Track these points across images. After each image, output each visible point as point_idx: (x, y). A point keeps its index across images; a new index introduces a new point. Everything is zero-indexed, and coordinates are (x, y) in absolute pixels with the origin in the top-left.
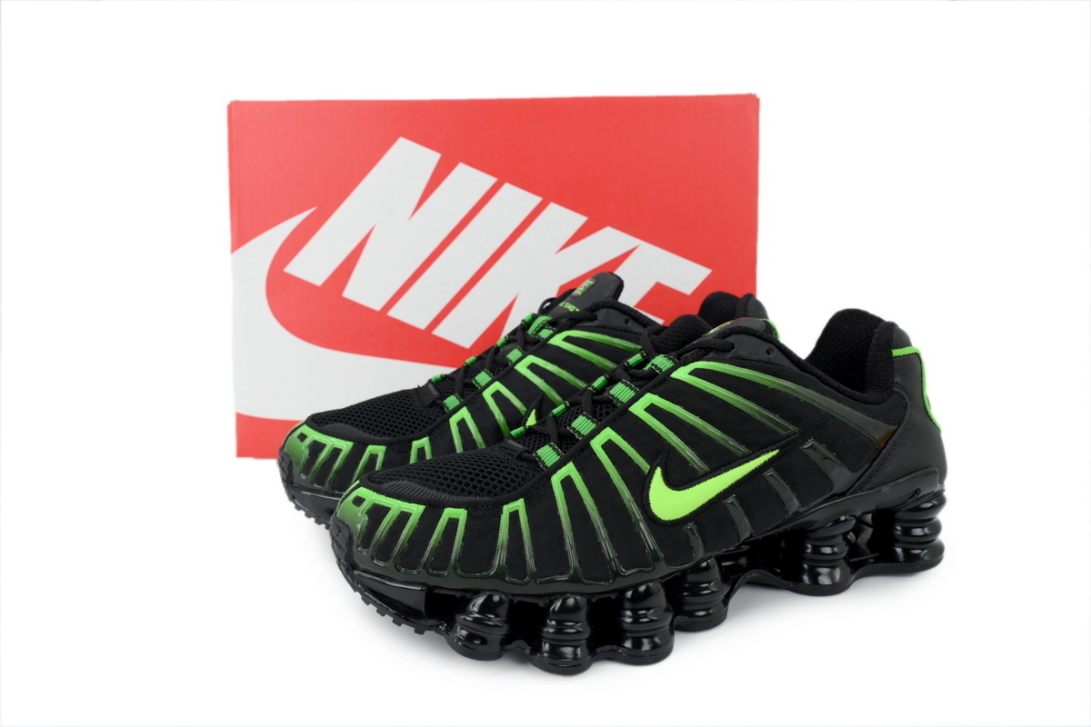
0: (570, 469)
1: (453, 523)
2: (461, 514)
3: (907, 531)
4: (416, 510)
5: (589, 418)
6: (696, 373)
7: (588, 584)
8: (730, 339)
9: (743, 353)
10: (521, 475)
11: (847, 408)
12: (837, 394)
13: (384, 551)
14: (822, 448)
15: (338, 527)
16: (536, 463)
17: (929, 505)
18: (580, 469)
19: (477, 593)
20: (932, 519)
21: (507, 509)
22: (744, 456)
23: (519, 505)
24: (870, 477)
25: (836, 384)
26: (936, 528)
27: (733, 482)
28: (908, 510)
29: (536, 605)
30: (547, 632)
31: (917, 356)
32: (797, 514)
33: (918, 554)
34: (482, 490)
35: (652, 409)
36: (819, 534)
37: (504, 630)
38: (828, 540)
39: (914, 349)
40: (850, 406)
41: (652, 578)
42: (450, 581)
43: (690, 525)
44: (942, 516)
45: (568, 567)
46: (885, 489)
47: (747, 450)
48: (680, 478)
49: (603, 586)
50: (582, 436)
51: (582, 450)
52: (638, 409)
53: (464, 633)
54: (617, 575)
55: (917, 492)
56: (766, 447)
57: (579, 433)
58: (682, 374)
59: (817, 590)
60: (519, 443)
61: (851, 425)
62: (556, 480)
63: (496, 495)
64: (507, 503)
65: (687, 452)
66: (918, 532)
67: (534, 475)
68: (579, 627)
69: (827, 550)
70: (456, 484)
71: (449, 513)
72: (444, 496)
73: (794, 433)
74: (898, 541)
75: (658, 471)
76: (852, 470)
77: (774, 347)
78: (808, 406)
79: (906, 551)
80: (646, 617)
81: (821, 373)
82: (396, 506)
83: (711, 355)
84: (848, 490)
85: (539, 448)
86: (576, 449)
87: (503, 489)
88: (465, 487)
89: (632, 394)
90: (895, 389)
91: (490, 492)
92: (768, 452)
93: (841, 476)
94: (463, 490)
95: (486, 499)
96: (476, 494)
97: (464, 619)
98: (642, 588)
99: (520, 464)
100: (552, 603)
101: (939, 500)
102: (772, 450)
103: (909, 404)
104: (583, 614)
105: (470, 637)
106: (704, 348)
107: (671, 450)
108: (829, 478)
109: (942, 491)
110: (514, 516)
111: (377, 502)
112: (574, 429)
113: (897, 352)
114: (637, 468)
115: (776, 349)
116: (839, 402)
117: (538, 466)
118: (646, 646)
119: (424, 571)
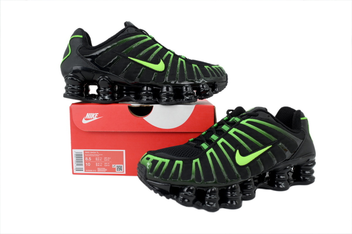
0: (212, 150)
1: (178, 165)
2: (181, 162)
3: (304, 172)
4: (167, 161)
5: (216, 135)
6: (248, 122)
7: (219, 184)
8: (258, 112)
9: (261, 117)
10: (197, 152)
11: (290, 134)
12: (287, 130)
13: (157, 173)
14: (283, 145)
15: (142, 166)
16: (201, 148)
17: (310, 164)
18: (215, 150)
19: (186, 186)
20: (311, 169)
21: (194, 161)
22: (262, 147)
23: (198, 160)
24: (296, 155)
25: (287, 127)
26: (313, 172)
27: (259, 155)
28: (305, 166)
29: (203, 190)
30: (207, 198)
31: (307, 120)
32: (276, 166)
33: (307, 179)
34: (186, 156)
35: (235, 133)
36: (280, 172)
37: (194, 197)
38: (282, 174)
39: (306, 118)
40: (291, 133)
41: (236, 183)
42: (178, 182)
43: (248, 167)
44: (314, 168)
45: (213, 178)
46: (301, 158)
47: (263, 146)
48: (244, 153)
49: (224, 185)
50: (215, 140)
51: (215, 145)
52: (231, 133)
53: (182, 198)
54: (227, 181)
55: (308, 160)
56: (268, 145)
57: (213, 140)
58: (244, 122)
59: (279, 189)
60: (194, 142)
61: (291, 139)
62: (208, 153)
63: (190, 157)
64: (194, 159)
65: (246, 146)
66: (307, 172)
67: (201, 152)
68: (216, 197)
69: (282, 177)
70: (178, 154)
71: (177, 162)
72: (175, 157)
73: (276, 141)
74: (301, 175)
75: (238, 151)
76: (291, 153)
77: (270, 115)
78: (280, 133)
79: (304, 178)
80: (234, 195)
81: (282, 123)
82: (161, 160)
83: (252, 117)
84: (290, 158)
85: (201, 144)
86: (213, 144)
87: (192, 156)
88: (181, 155)
89: (229, 128)
90: (302, 129)
91: (189, 156)
92: (269, 146)
93: (288, 154)
94: (180, 156)
95: (188, 158)
96: (185, 157)
97: (182, 194)
98: (233, 186)
99: (196, 149)
100: (208, 190)
101: (314, 163)
102: (270, 145)
103: (306, 134)
104: (217, 193)
105: (184, 199)
106: (250, 115)
107: (241, 145)
108: (285, 155)
109: (315, 160)
110: (196, 163)
111: (154, 159)
112: (212, 138)
113: (302, 119)
114: (231, 150)
115: (270, 116)
116: (288, 132)
117: (202, 149)
118: (234, 203)
119: (170, 179)
